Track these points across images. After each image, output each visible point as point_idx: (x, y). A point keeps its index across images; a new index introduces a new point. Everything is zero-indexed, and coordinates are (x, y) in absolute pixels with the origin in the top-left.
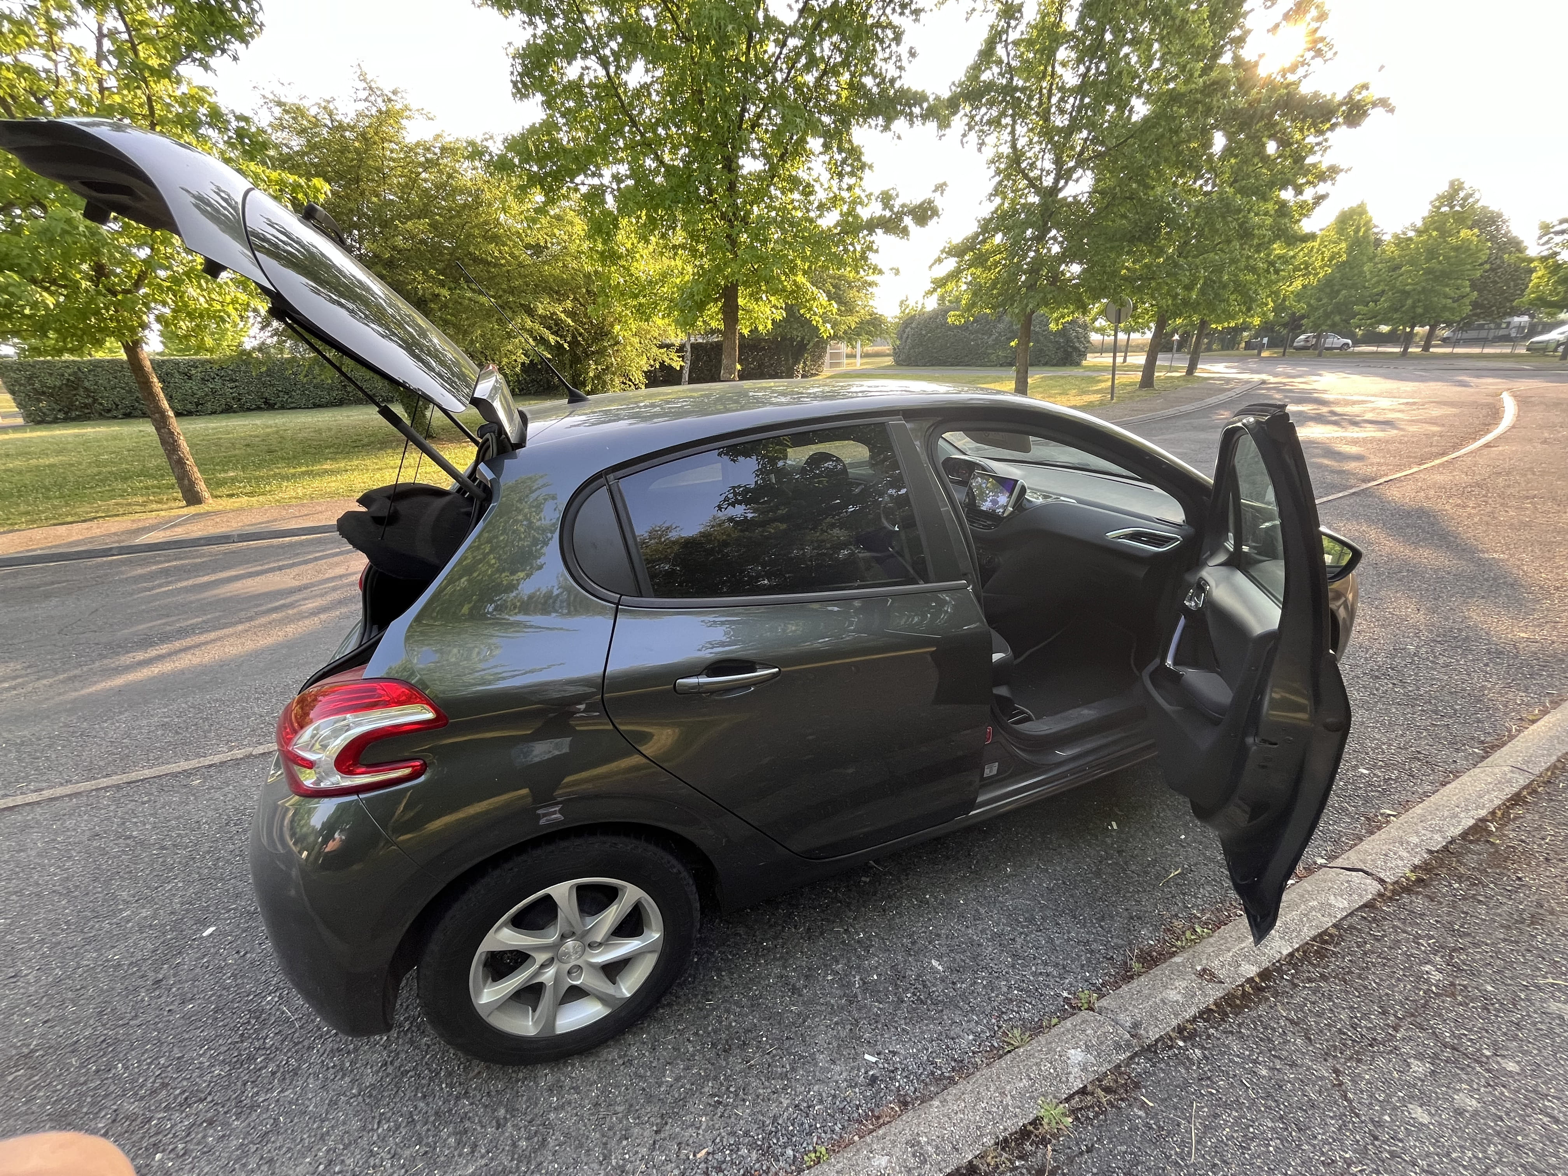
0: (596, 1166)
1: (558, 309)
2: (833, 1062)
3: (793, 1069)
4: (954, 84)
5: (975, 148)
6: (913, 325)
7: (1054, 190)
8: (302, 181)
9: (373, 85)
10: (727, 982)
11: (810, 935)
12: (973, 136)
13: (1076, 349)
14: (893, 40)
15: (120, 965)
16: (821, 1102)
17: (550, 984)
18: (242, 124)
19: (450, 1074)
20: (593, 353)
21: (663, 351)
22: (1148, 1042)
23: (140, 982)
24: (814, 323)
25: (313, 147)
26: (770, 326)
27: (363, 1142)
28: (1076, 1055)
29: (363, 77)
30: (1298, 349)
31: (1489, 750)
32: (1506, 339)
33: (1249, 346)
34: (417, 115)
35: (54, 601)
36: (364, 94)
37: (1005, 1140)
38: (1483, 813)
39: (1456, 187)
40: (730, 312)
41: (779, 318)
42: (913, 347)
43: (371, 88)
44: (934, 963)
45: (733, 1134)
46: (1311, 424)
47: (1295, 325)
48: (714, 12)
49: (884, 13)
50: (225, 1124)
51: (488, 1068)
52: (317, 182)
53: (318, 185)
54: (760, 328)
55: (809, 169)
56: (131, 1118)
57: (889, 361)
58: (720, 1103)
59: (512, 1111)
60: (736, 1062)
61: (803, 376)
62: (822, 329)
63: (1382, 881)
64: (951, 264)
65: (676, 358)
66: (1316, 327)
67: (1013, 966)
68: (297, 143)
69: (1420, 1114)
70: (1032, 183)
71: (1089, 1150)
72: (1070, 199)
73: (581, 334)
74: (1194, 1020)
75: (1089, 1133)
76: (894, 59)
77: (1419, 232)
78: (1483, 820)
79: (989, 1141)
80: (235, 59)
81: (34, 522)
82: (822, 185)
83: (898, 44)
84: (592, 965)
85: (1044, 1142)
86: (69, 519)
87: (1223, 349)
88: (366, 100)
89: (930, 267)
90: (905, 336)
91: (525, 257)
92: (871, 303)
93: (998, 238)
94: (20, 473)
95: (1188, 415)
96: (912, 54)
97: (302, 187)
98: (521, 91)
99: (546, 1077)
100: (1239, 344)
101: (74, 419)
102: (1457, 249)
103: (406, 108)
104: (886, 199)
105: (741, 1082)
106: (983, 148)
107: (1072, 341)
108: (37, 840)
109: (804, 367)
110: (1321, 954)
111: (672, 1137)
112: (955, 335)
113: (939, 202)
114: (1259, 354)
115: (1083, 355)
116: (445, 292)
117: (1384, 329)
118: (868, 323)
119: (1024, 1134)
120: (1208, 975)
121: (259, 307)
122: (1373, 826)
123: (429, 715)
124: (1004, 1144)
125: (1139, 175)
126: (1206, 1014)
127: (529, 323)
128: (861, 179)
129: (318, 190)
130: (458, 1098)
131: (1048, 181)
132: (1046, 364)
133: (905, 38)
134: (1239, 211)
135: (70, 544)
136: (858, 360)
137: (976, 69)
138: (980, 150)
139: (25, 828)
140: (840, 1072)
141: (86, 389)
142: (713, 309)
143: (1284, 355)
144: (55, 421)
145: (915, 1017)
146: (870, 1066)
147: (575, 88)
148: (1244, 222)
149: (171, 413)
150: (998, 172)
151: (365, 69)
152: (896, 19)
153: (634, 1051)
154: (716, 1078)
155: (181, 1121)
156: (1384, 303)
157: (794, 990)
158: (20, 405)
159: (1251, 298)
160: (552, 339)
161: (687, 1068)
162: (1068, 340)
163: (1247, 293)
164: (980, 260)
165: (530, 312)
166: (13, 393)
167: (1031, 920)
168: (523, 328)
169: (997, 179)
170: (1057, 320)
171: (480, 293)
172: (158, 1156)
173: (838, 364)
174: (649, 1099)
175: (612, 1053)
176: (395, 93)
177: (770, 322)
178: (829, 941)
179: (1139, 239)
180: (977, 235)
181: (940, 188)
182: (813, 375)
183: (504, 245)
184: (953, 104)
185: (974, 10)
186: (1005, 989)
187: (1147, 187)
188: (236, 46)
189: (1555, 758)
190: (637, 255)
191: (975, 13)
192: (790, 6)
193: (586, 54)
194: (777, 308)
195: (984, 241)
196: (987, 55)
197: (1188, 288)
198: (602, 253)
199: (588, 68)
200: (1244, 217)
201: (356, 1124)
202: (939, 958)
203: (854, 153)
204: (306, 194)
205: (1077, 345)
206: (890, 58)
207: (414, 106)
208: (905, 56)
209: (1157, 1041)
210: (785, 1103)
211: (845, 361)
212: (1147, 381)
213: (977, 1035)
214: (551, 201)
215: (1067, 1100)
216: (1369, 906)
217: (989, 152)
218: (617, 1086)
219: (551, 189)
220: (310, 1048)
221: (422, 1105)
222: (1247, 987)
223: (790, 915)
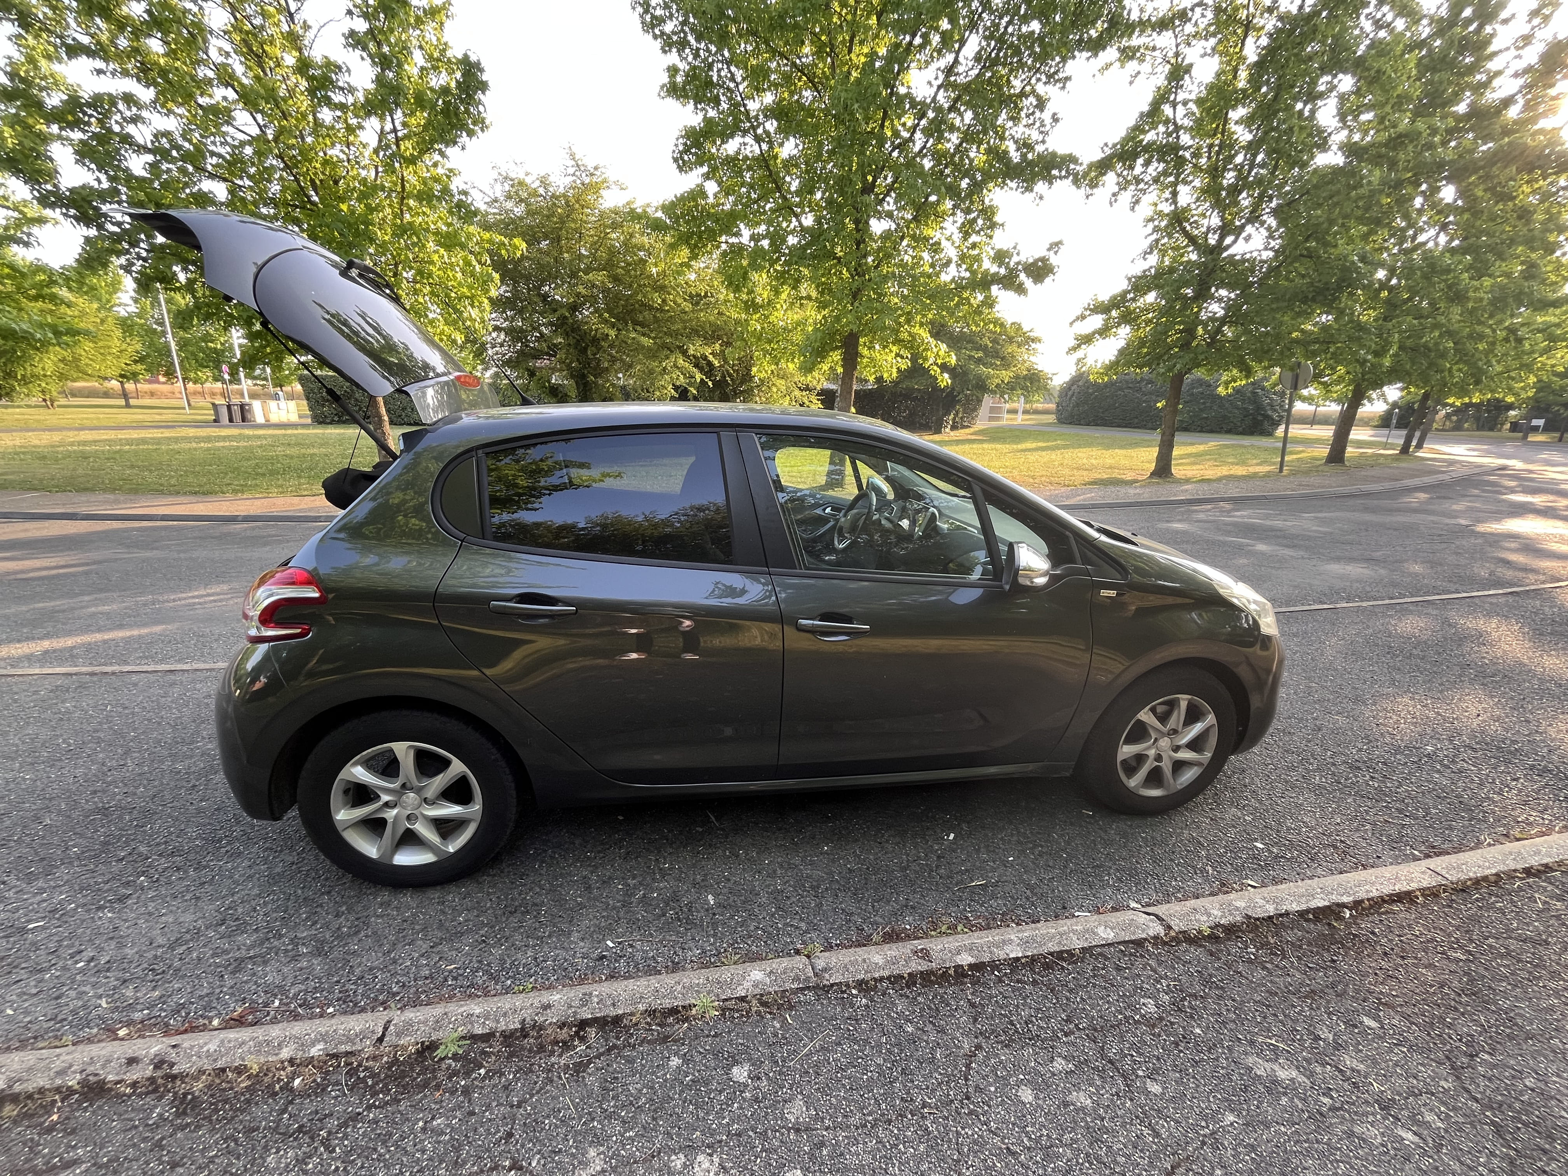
0: (380, 955)
1: (708, 351)
2: (583, 939)
3: (550, 936)
4: (1106, 145)
5: (1128, 207)
6: (1080, 383)
7: (1219, 248)
8: (506, 241)
9: (580, 163)
10: (544, 871)
11: (626, 857)
12: (1126, 197)
13: (1268, 418)
14: (1036, 107)
15: (179, 772)
16: (554, 961)
17: (390, 821)
18: (463, 197)
19: (326, 879)
20: (741, 392)
21: (804, 393)
22: (825, 982)
23: (185, 784)
24: (932, 372)
25: (530, 213)
26: (895, 375)
27: (253, 903)
28: (757, 976)
29: (573, 156)
31: (1432, 855)
33: (1515, 427)
34: (613, 186)
35: (268, 548)
36: (571, 170)
37: (654, 1011)
38: (1345, 899)
40: (851, 359)
41: (904, 367)
42: (1078, 405)
43: (578, 165)
44: (710, 897)
45: (480, 962)
46: (1531, 516)
48: (843, 94)
49: (1029, 83)
50: (186, 872)
51: (352, 881)
52: (517, 241)
53: (517, 244)
54: (885, 376)
55: (941, 228)
56: (140, 854)
57: (1051, 418)
58: (484, 941)
59: (350, 910)
60: (514, 920)
62: (940, 378)
63: (1169, 927)
64: (1096, 321)
65: (815, 401)
67: (773, 915)
68: (519, 210)
69: (1026, 1094)
70: (1192, 240)
71: (716, 1035)
72: (1238, 257)
73: (730, 375)
74: (882, 979)
75: (724, 1026)
76: (1038, 124)
78: (1344, 905)
79: (641, 1007)
80: (463, 148)
81: (281, 493)
82: (953, 243)
83: (1042, 111)
84: (425, 817)
85: (686, 1020)
86: (306, 493)
87: (1478, 429)
88: (574, 175)
89: (1071, 324)
90: (1070, 393)
91: (687, 306)
92: (1032, 359)
93: (1151, 297)
94: (292, 457)
95: (1368, 495)
96: (1055, 119)
97: (505, 245)
98: (683, 166)
99: (385, 895)
100: (1502, 424)
101: (344, 422)
103: (605, 181)
105: (507, 934)
106: (1137, 207)
107: (1264, 409)
108: (176, 691)
109: (954, 419)
110: (1047, 966)
111: (439, 952)
112: (1125, 396)
113: (1054, 260)
114: (1525, 437)
115: (1276, 424)
116: (612, 333)
118: (1025, 378)
119: (674, 1011)
120: (925, 954)
121: (458, 338)
122: (1223, 890)
123: (317, 595)
124: (651, 1012)
126: (895, 978)
127: (681, 362)
128: (991, 237)
129: (516, 248)
130: (323, 894)
131: (1212, 240)
132: (1229, 432)
133: (1049, 105)
134: (1448, 271)
135: (300, 510)
136: (1020, 416)
137: (1138, 129)
138: (1132, 209)
139: (173, 684)
140: (583, 947)
141: (356, 400)
142: (836, 356)
143: (1560, 440)
144: (331, 423)
145: (667, 927)
146: (608, 948)
147: (732, 161)
148: (1453, 284)
149: (386, 418)
150: (1156, 229)
151: (574, 149)
152: (1041, 89)
154: (493, 927)
155: (164, 863)
157: (589, 888)
158: (311, 408)
159: (1480, 369)
160: (698, 376)
161: (478, 916)
162: (1259, 407)
163: (1475, 363)
164: (1128, 318)
165: (684, 353)
166: (308, 399)
168: (675, 366)
169: (1154, 236)
170: (1227, 383)
171: (644, 335)
172: (142, 878)
173: (998, 419)
174: (441, 925)
175: (435, 894)
176: (596, 168)
177: (895, 370)
178: (639, 863)
179: (1314, 300)
180: (1126, 292)
181: (1055, 246)
182: (964, 427)
183: (669, 294)
184: (1103, 166)
185: (1139, 73)
186: (752, 928)
187: (1326, 244)
188: (464, 138)
189: (1494, 871)
190: (778, 306)
191: (1139, 76)
192: (930, 83)
193: (745, 132)
194: (902, 357)
195: (1134, 300)
196: (1153, 115)
197: (1378, 354)
198: (746, 303)
199: (745, 144)
200: (1454, 278)
201: (256, 891)
202: (716, 896)
203: (988, 213)
204: (507, 250)
205: (1270, 413)
206: (1034, 124)
207: (612, 179)
208: (1048, 120)
209: (832, 985)
210: (529, 954)
211: (1006, 416)
212: (1337, 455)
213: (704, 952)
214: (694, 257)
215: (725, 1000)
216: (1139, 943)
217: (1145, 209)
218: (424, 914)
219: (696, 246)
220: (256, 843)
221: (300, 892)
222: (952, 972)
223: (622, 840)
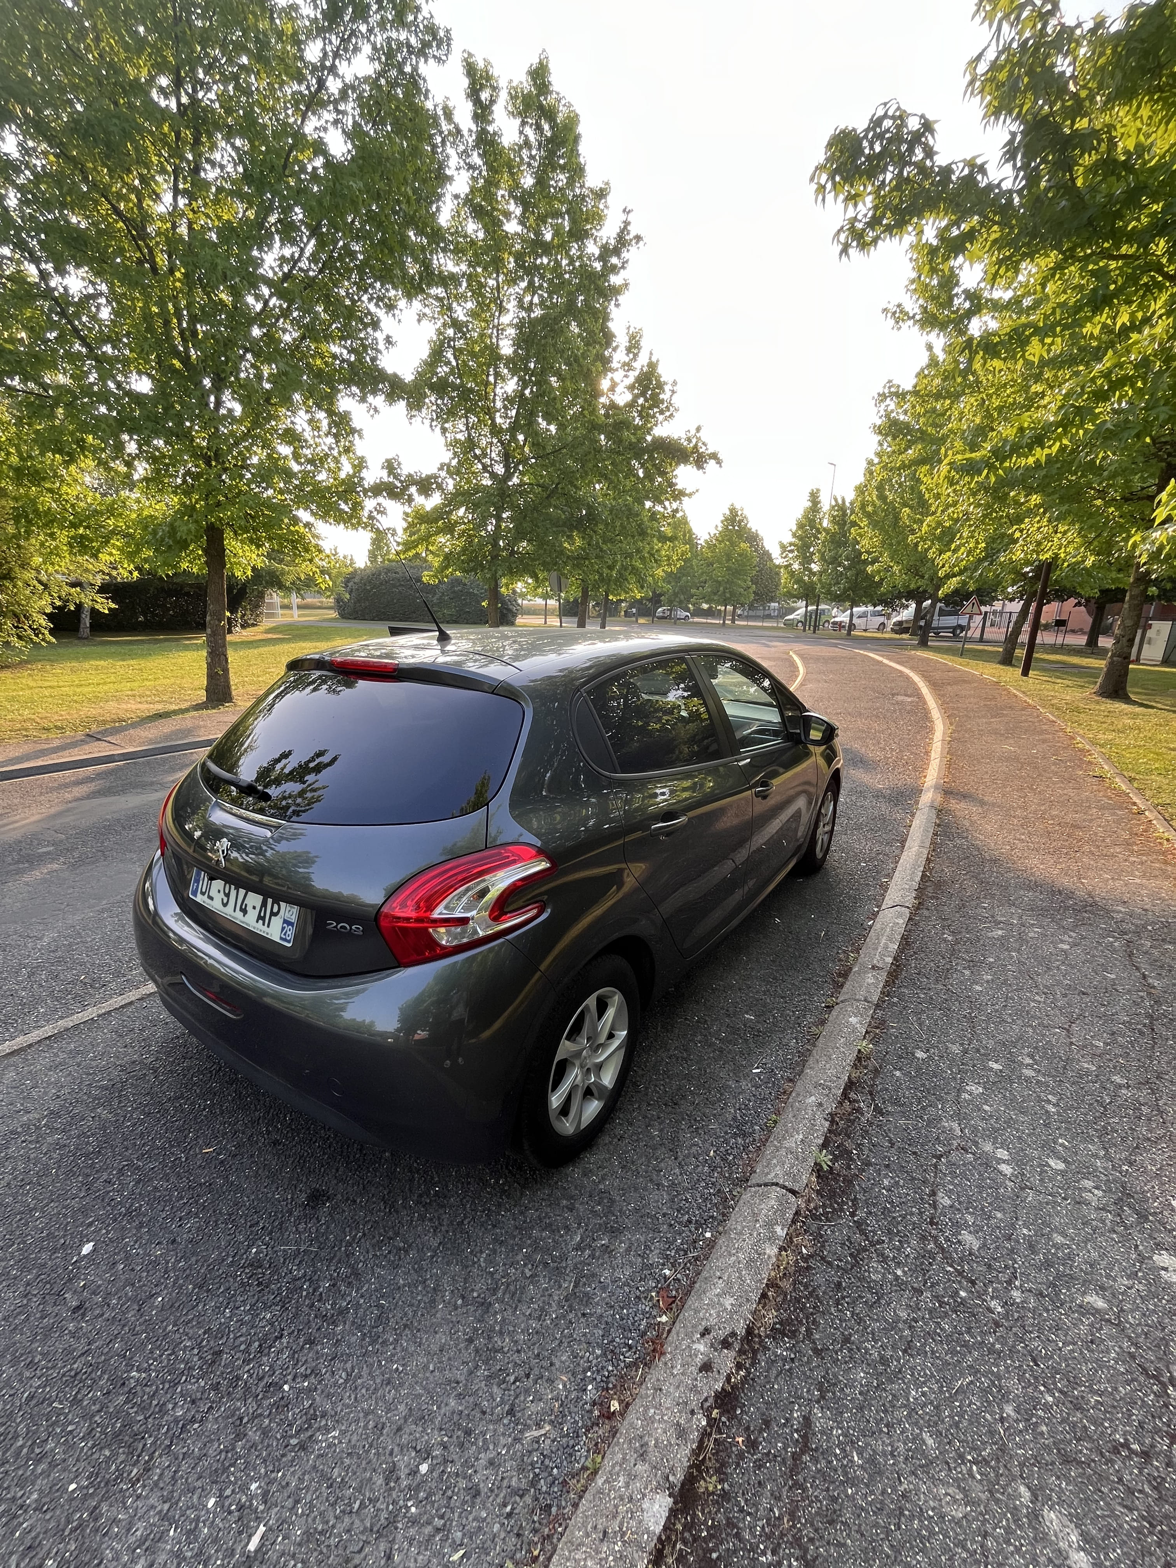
2: (738, 1082)
3: (721, 1095)
6: (356, 580)
7: (504, 478)
10: (640, 1072)
13: (510, 610)
16: (750, 1101)
17: (581, 1085)
22: (876, 1002)
26: (249, 573)
28: (853, 1020)
30: (659, 618)
31: (903, 842)
32: (769, 617)
33: (627, 614)
37: (853, 1065)
38: (922, 868)
39: (733, 512)
40: (217, 556)
42: (358, 601)
44: (746, 1016)
45: (719, 1137)
47: (656, 600)
58: (697, 1128)
60: (687, 1107)
61: (243, 627)
63: (907, 907)
66: (670, 602)
67: (787, 1002)
69: (978, 988)
70: (485, 469)
71: (886, 1052)
74: (884, 988)
75: (882, 1047)
77: (720, 542)
78: (924, 872)
79: (847, 1068)
83: (376, 330)
84: (596, 1066)
85: (870, 1058)
99: (592, 1159)
102: (740, 555)
104: (390, 466)
105: (699, 1114)
106: (445, 433)
109: (242, 617)
111: (687, 1156)
115: (515, 615)
117: (705, 606)
119: (859, 1059)
120: (875, 968)
122: (885, 888)
123: (547, 866)
124: (855, 1066)
125: (568, 476)
126: (887, 984)
131: (499, 470)
136: (296, 612)
137: (430, 364)
138: (443, 434)
140: (745, 1085)
146: (759, 1073)
150: (456, 454)
153: (619, 1131)
154: (684, 1119)
156: (708, 589)
161: (661, 1123)
167: (775, 978)
169: (455, 460)
170: (508, 586)
173: (273, 615)
174: (654, 1148)
182: (253, 625)
186: (791, 1014)
189: (930, 839)
195: (450, 513)
196: (438, 354)
202: (747, 1013)
205: (512, 608)
208: (381, 341)
209: (879, 1001)
210: (732, 1110)
211: (280, 612)
213: (796, 1039)
215: (864, 1038)
216: (910, 918)
217: (449, 437)
218: (627, 1152)
222: (893, 967)
